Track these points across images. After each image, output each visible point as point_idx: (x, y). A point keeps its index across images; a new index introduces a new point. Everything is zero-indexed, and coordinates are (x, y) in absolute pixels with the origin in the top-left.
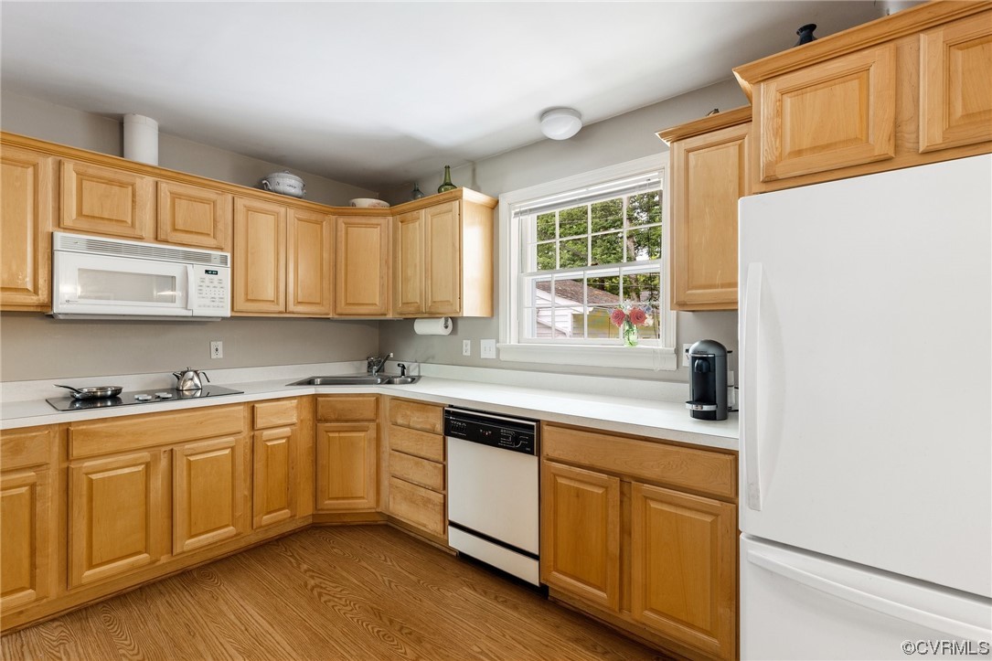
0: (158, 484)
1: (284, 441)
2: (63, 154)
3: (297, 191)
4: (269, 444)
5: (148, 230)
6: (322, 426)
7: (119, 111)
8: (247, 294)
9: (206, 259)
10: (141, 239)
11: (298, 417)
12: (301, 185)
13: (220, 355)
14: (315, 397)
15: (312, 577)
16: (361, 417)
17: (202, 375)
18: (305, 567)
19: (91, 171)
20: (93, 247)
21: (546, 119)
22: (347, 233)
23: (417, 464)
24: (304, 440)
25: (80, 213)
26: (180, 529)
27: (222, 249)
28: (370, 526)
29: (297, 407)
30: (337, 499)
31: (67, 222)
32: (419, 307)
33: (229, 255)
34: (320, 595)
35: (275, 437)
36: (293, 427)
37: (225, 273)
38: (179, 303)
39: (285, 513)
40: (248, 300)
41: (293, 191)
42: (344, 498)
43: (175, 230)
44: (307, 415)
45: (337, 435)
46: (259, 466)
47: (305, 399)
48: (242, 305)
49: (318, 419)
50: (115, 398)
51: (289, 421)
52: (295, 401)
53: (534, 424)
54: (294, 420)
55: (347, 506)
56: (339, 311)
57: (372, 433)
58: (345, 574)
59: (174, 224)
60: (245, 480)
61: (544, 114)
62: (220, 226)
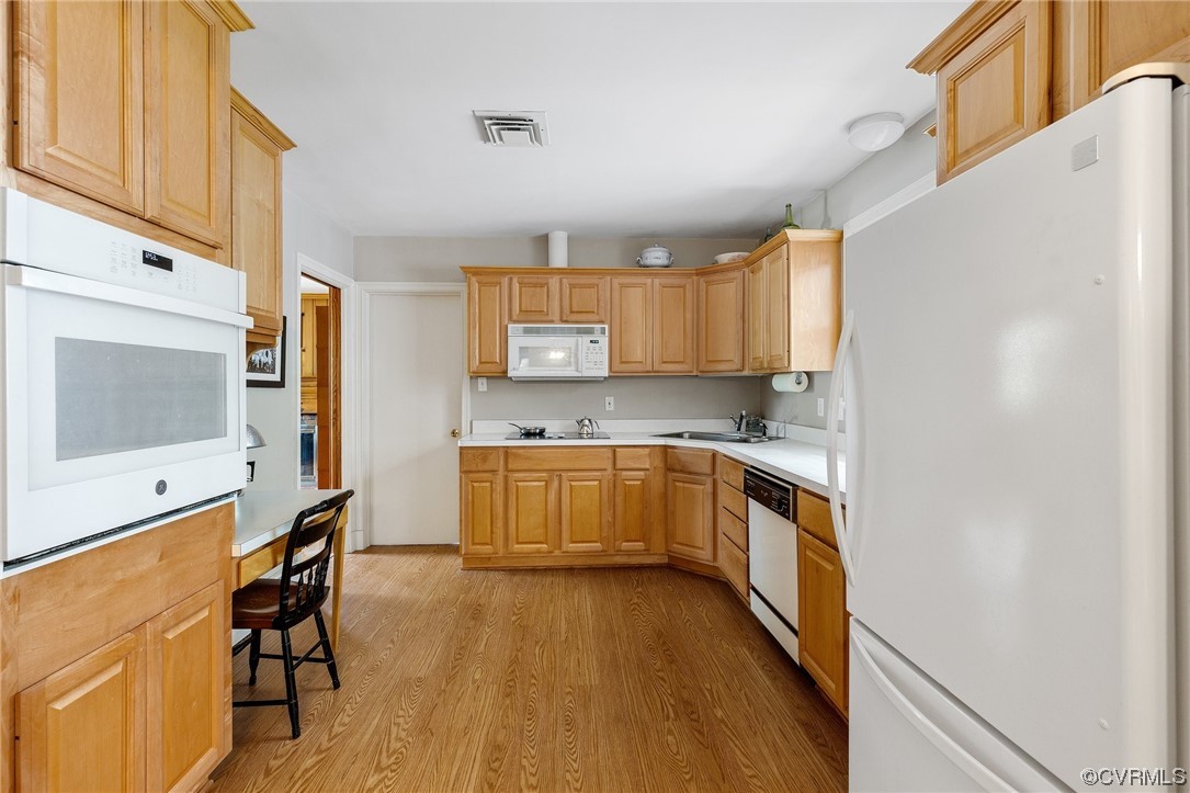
0: (552, 496)
1: (639, 483)
2: (513, 273)
3: (664, 261)
4: (627, 483)
5: (557, 317)
6: (672, 475)
7: (545, 232)
8: (621, 357)
9: (590, 331)
10: (552, 322)
11: (651, 464)
12: (667, 254)
13: (612, 408)
14: (666, 447)
15: (638, 597)
16: (700, 471)
17: (594, 424)
18: (640, 590)
19: (526, 281)
20: (527, 331)
21: (855, 131)
22: (707, 292)
23: (733, 521)
24: (657, 483)
25: (521, 311)
26: (566, 535)
27: (603, 322)
28: (709, 578)
29: (650, 455)
30: (683, 544)
31: (515, 317)
32: (762, 363)
33: (606, 326)
34: (634, 610)
35: (633, 479)
36: (648, 473)
37: (604, 341)
38: (573, 368)
39: (640, 545)
40: (622, 362)
41: (660, 262)
42: (687, 545)
43: (572, 312)
44: (658, 462)
45: (681, 484)
46: (619, 499)
47: (657, 449)
48: (617, 367)
49: (669, 469)
50: (541, 434)
51: (643, 467)
52: (647, 450)
53: (791, 487)
54: (647, 466)
55: (688, 553)
56: (701, 368)
57: (709, 487)
58: (661, 604)
59: (571, 308)
60: (609, 510)
61: (850, 127)
62: (602, 304)
